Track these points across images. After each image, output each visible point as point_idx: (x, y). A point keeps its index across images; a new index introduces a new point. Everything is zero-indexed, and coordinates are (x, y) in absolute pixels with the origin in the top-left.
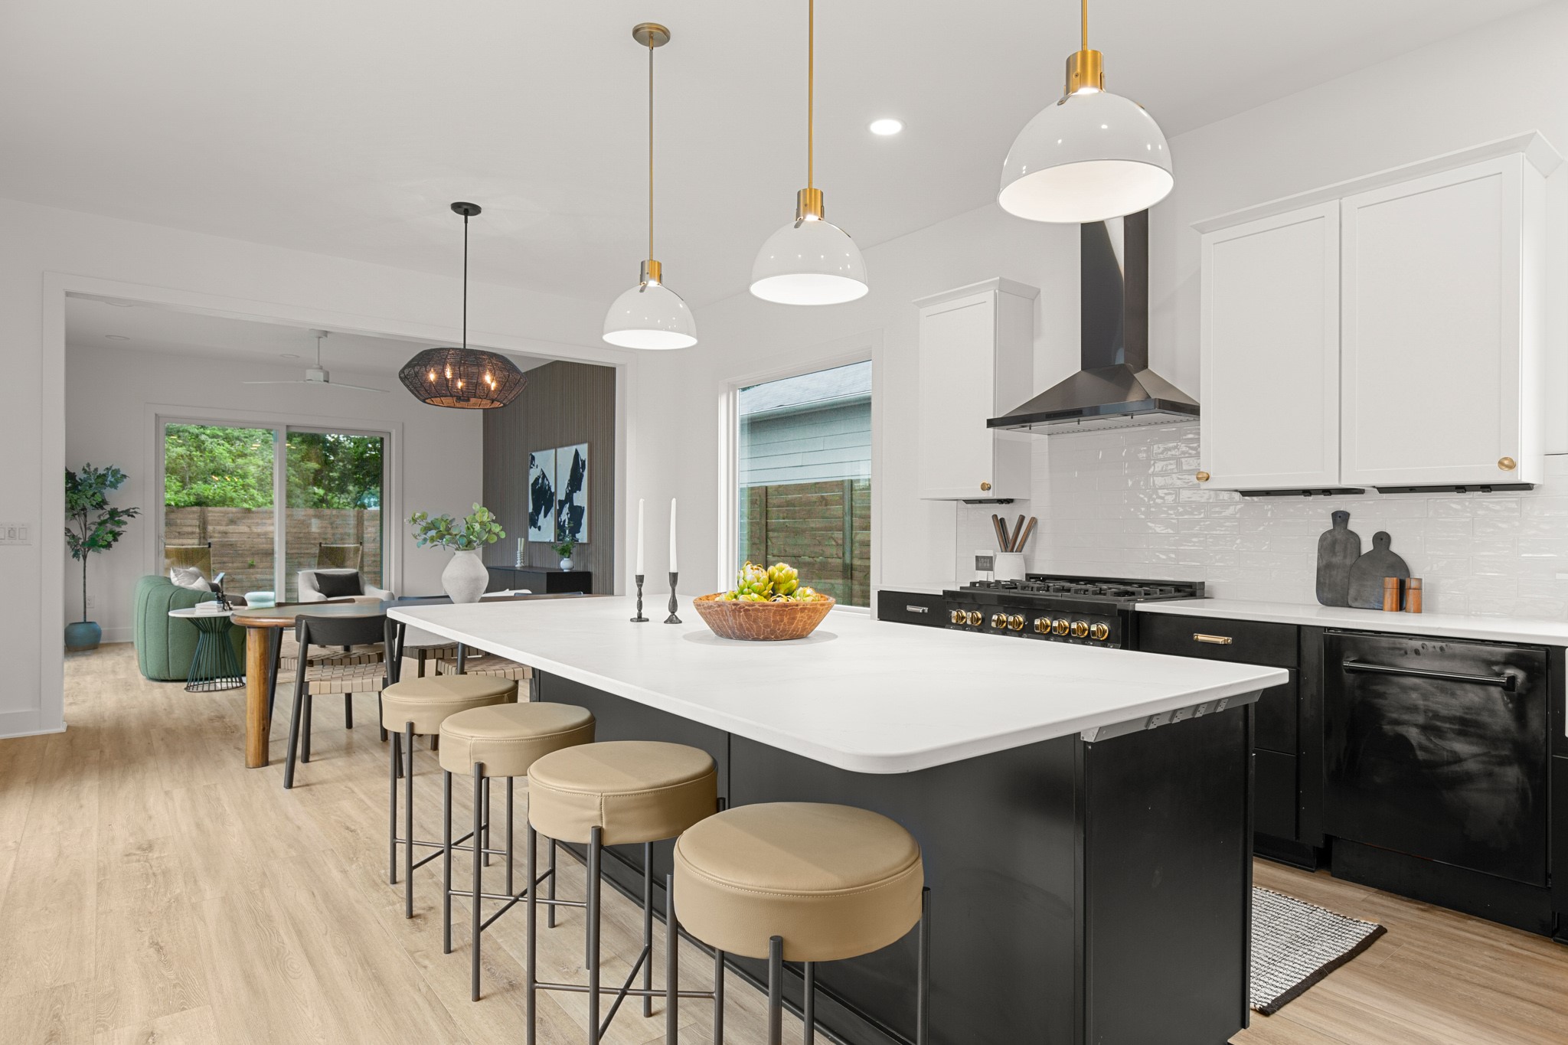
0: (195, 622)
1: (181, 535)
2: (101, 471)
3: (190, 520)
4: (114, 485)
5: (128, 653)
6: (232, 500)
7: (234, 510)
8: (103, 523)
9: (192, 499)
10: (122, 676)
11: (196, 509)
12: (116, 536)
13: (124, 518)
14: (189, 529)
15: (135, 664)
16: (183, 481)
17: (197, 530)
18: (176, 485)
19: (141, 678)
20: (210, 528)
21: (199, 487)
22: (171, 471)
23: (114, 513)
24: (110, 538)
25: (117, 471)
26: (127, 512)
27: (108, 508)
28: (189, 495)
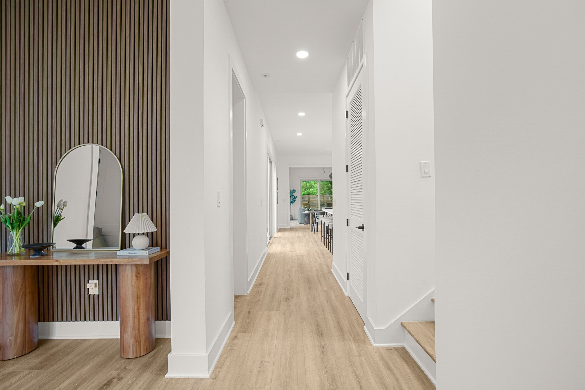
0: (305, 214)
1: (305, 201)
2: (293, 190)
3: (306, 197)
4: (294, 192)
5: (297, 221)
6: (314, 193)
7: (314, 195)
8: (293, 199)
9: (307, 193)
10: (296, 223)
11: (308, 195)
12: (295, 201)
13: (296, 198)
14: (306, 200)
15: (298, 222)
16: (305, 189)
17: (308, 200)
18: (304, 190)
19: (299, 223)
20: (310, 199)
21: (308, 190)
22: (303, 187)
23: (295, 197)
24: (294, 201)
25: (295, 190)
26: (296, 197)
27: (294, 196)
28: (306, 192)
